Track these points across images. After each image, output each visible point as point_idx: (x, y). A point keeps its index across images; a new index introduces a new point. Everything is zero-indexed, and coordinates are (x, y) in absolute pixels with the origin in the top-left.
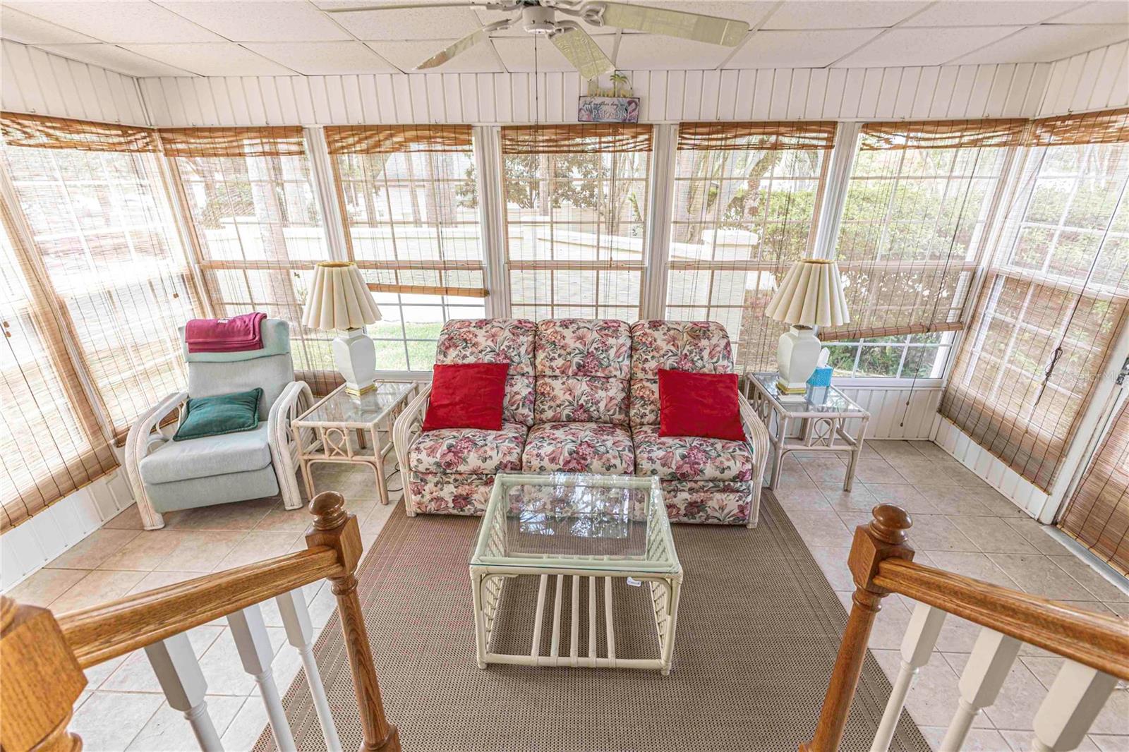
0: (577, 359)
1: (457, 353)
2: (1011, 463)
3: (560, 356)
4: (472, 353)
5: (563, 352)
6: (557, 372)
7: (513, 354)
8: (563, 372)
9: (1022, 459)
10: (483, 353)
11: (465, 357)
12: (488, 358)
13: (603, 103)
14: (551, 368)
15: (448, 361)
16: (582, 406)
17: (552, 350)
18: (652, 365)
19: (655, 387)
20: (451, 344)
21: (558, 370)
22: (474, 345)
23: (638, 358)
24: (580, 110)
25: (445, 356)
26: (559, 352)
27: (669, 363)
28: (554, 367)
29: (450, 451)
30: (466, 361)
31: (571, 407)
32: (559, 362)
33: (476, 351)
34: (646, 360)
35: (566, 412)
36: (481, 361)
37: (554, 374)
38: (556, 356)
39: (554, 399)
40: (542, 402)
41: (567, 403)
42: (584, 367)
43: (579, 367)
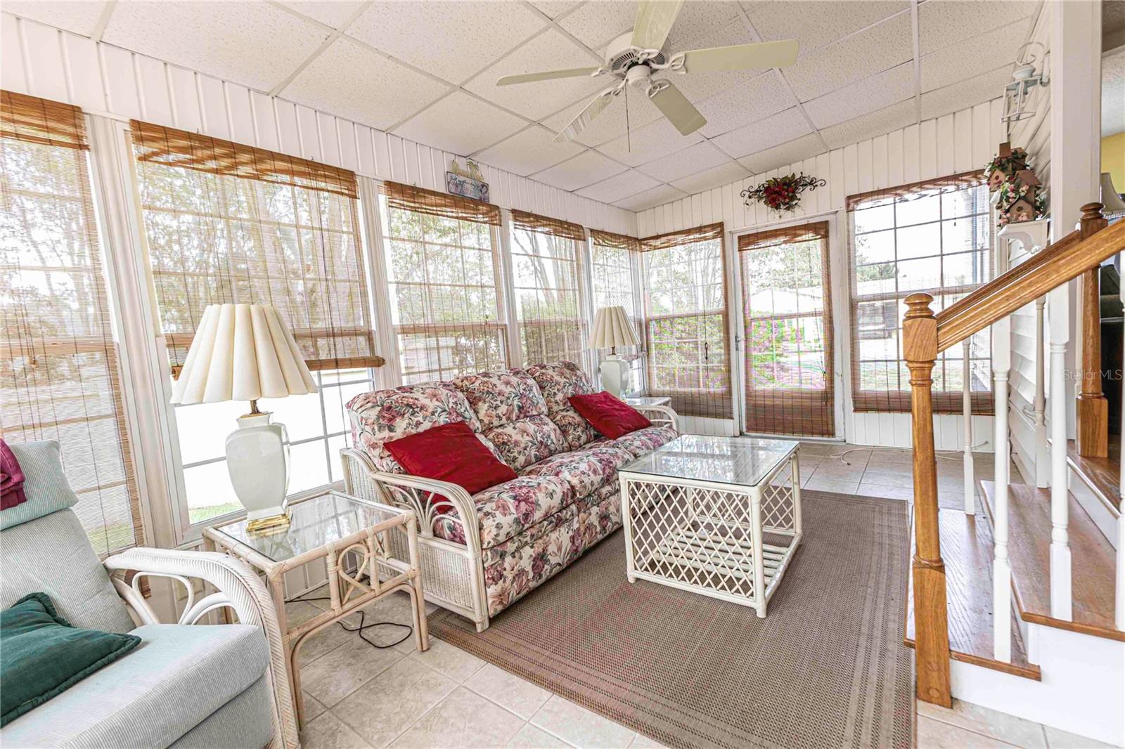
0: (516, 402)
1: (407, 421)
2: (708, 415)
3: (502, 402)
4: (425, 418)
5: (503, 398)
6: (504, 420)
7: (462, 411)
8: (508, 418)
9: (712, 410)
10: (436, 414)
11: (418, 424)
12: (442, 420)
13: (464, 182)
14: (498, 416)
15: (398, 434)
16: (541, 443)
17: (492, 399)
18: (560, 396)
19: (571, 413)
20: (395, 414)
21: (504, 417)
22: (422, 408)
23: (548, 394)
24: (449, 183)
25: (391, 430)
26: (499, 399)
27: (570, 391)
28: (500, 414)
29: (519, 502)
30: (421, 429)
31: (535, 447)
32: (503, 409)
33: (429, 414)
34: (555, 394)
35: (533, 452)
36: (437, 425)
37: (501, 422)
38: (498, 403)
39: (517, 444)
40: (509, 451)
41: (530, 444)
42: (523, 407)
43: (521, 408)
